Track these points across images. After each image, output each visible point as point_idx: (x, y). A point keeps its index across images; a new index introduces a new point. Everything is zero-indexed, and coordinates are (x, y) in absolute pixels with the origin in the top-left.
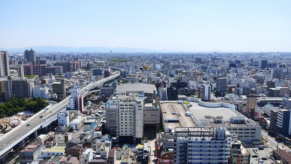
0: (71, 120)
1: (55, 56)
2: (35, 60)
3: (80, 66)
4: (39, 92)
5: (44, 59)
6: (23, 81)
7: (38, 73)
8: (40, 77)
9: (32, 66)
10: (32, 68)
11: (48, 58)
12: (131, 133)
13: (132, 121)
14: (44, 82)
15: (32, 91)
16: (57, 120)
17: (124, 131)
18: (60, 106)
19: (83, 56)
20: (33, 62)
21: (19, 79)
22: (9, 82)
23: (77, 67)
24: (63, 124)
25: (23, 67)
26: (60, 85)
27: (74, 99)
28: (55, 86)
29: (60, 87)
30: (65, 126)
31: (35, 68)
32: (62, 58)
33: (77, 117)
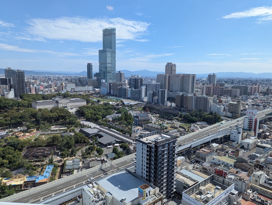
0: (243, 139)
1: (233, 81)
2: (215, 83)
3: (258, 91)
4: (216, 108)
5: (223, 82)
6: (205, 98)
7: (217, 93)
8: (218, 97)
9: (213, 87)
10: (213, 89)
11: (226, 82)
14: (221, 102)
15: (210, 107)
16: (229, 135)
18: (234, 124)
20: (214, 84)
21: (201, 96)
22: (194, 97)
23: (255, 91)
24: (235, 140)
25: (205, 88)
26: (236, 105)
27: (249, 120)
28: (231, 105)
29: (236, 107)
30: (236, 142)
31: (215, 89)
32: (239, 82)
33: (250, 137)
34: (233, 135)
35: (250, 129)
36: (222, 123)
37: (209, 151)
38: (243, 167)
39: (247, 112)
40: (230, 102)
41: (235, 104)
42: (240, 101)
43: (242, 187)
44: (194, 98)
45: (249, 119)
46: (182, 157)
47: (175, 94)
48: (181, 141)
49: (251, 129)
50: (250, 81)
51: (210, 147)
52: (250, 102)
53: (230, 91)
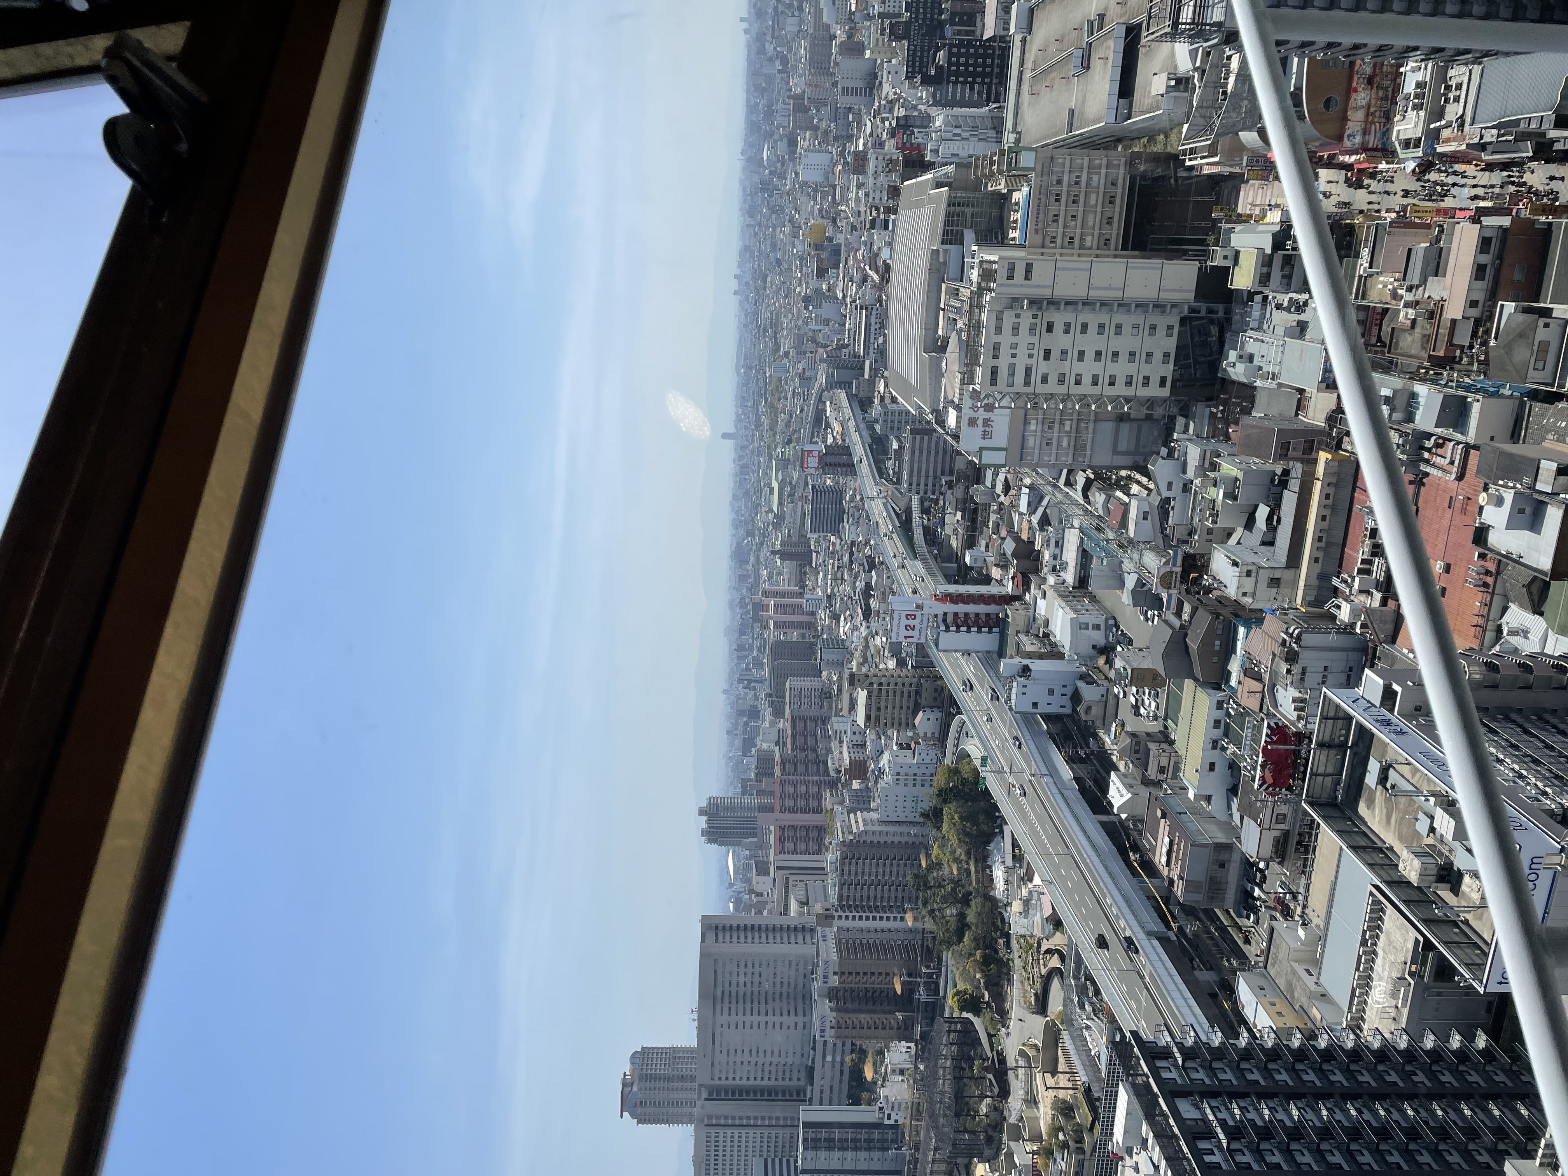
1: (740, 713)
3: (792, 595)
4: (901, 790)
5: (751, 762)
6: (844, 858)
7: (813, 789)
8: (833, 784)
9: (777, 814)
10: (787, 816)
11: (748, 744)
12: (1161, 331)
13: (1093, 319)
14: (858, 769)
15: (891, 823)
17: (1146, 369)
19: (742, 578)
20: (762, 808)
21: (832, 879)
22: (844, 923)
23: (797, 609)
24: (1069, 691)
25: (782, 857)
26: (875, 693)
27: (947, 630)
28: (878, 718)
29: (884, 693)
30: (1081, 684)
31: (789, 803)
32: (749, 681)
33: (1040, 622)
34: (1043, 700)
35: (997, 624)
36: (984, 760)
37: (1164, 827)
38: (1217, 648)
39: (909, 640)
40: (861, 720)
41: (869, 697)
42: (852, 676)
43: (1331, 649)
44: (850, 924)
45: (943, 628)
46: (1245, 992)
47: (830, 1047)
48: (1138, 1001)
49: (993, 617)
50: (742, 633)
51: (1137, 820)
52: (855, 628)
53: (800, 725)
